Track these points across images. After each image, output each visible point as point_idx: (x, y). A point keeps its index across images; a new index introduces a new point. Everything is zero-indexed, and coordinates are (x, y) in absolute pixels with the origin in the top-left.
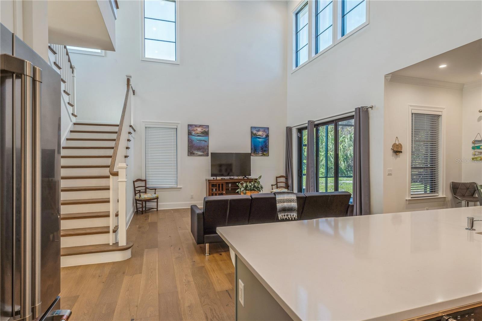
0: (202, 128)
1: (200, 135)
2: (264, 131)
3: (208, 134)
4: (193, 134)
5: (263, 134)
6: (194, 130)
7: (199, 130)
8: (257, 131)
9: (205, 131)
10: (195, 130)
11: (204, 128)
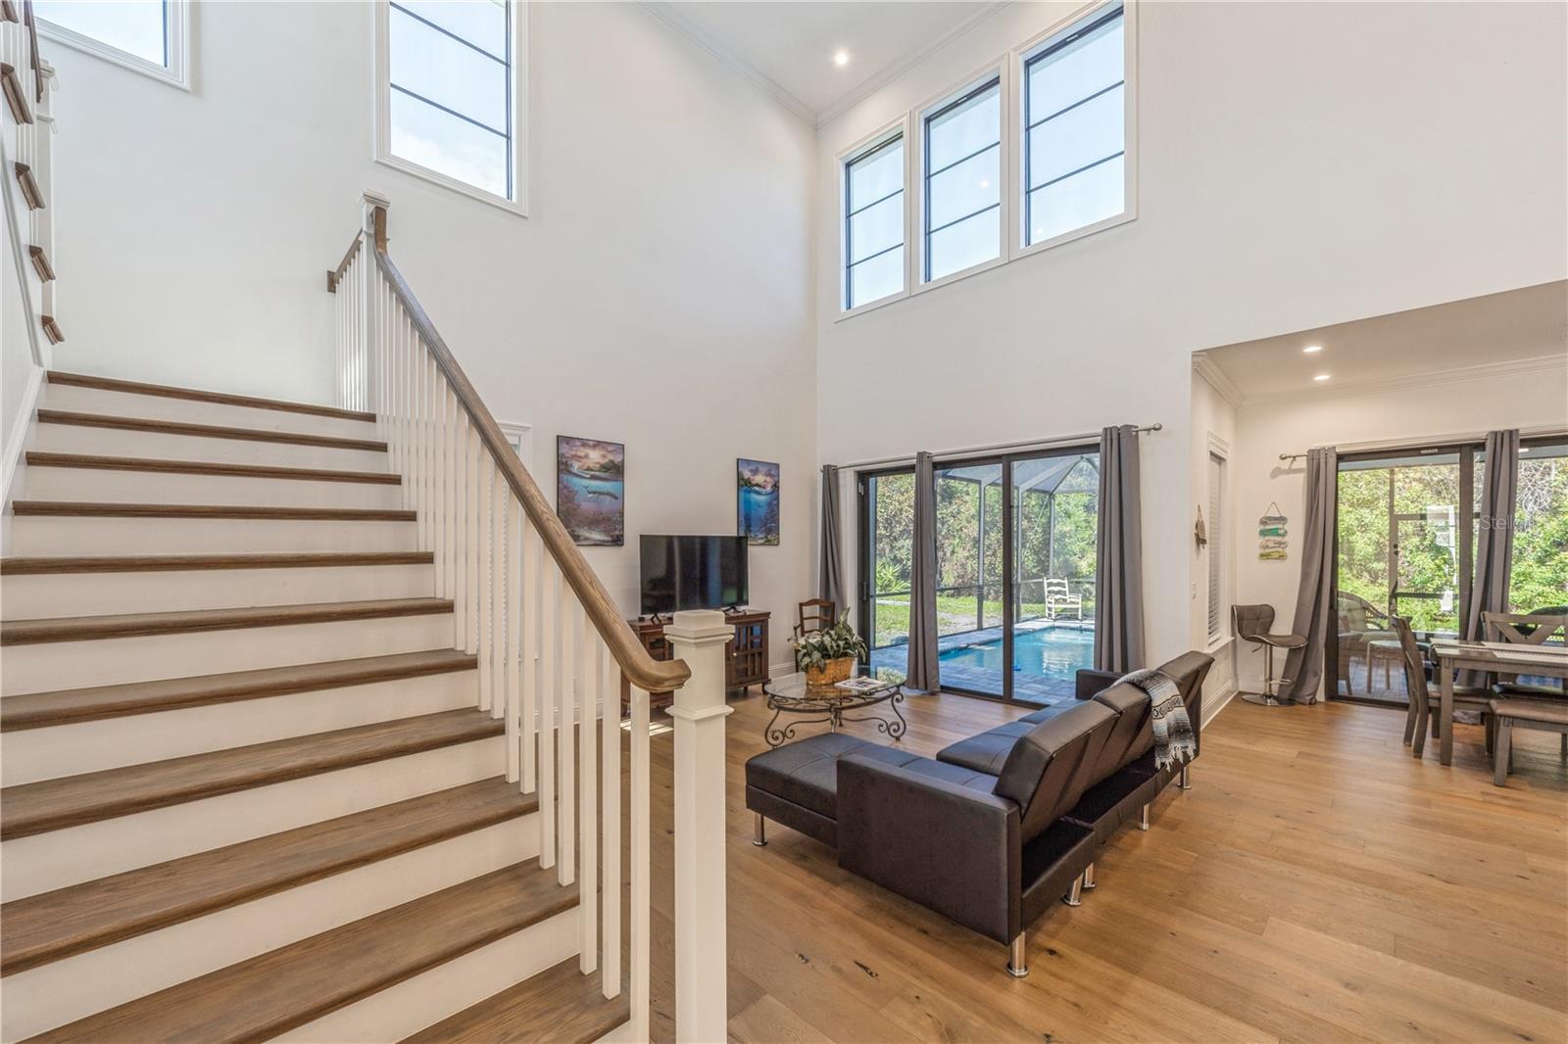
0: (602, 453)
1: (597, 473)
2: (769, 474)
3: (623, 474)
4: (575, 469)
5: (765, 481)
6: (578, 458)
7: (595, 457)
8: (751, 471)
9: (612, 461)
10: (580, 457)
11: (611, 452)
